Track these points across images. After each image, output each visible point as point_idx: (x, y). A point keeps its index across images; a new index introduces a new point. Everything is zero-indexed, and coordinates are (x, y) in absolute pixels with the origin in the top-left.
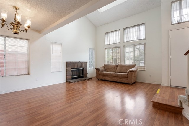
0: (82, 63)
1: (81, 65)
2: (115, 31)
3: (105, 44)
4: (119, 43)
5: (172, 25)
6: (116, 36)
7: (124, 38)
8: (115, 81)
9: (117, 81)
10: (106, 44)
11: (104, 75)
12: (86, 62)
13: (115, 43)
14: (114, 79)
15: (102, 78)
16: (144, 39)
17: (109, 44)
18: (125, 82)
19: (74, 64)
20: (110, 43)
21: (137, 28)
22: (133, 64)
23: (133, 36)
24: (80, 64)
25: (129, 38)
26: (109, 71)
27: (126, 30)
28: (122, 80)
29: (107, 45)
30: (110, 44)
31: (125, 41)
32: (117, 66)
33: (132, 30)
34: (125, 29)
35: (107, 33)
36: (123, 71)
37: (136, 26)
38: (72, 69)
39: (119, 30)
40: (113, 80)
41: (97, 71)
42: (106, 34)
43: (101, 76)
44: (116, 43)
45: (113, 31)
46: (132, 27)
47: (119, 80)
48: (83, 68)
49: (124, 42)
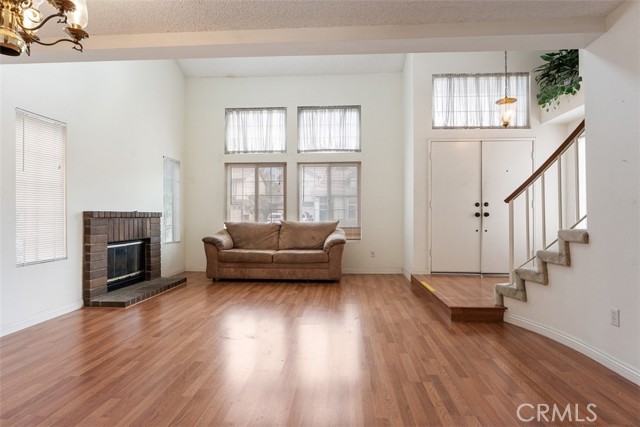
0: (144, 216)
1: (140, 224)
2: (267, 109)
3: (226, 149)
4: (282, 151)
5: (434, 128)
6: (271, 126)
7: (298, 138)
8: (285, 278)
9: (294, 278)
10: (230, 149)
11: (243, 262)
12: (158, 216)
13: (265, 152)
14: (282, 271)
15: (231, 271)
16: (357, 151)
17: (242, 149)
18: (321, 278)
19: (117, 220)
20: (245, 146)
21: (337, 114)
22: (327, 221)
23: (327, 135)
24: (136, 222)
25: (314, 140)
26: (251, 246)
27: (305, 115)
28: (309, 271)
29: (234, 152)
30: (246, 152)
31: (303, 147)
32: (277, 228)
33: (323, 117)
34: (301, 109)
35: (234, 109)
36: (304, 244)
37: (335, 107)
38: (109, 243)
39: (283, 108)
40: (277, 277)
41: (211, 248)
42: (229, 110)
43: (228, 265)
44: (272, 152)
45: (260, 109)
46: (323, 108)
47: (299, 274)
48: (148, 240)
49: (299, 152)
